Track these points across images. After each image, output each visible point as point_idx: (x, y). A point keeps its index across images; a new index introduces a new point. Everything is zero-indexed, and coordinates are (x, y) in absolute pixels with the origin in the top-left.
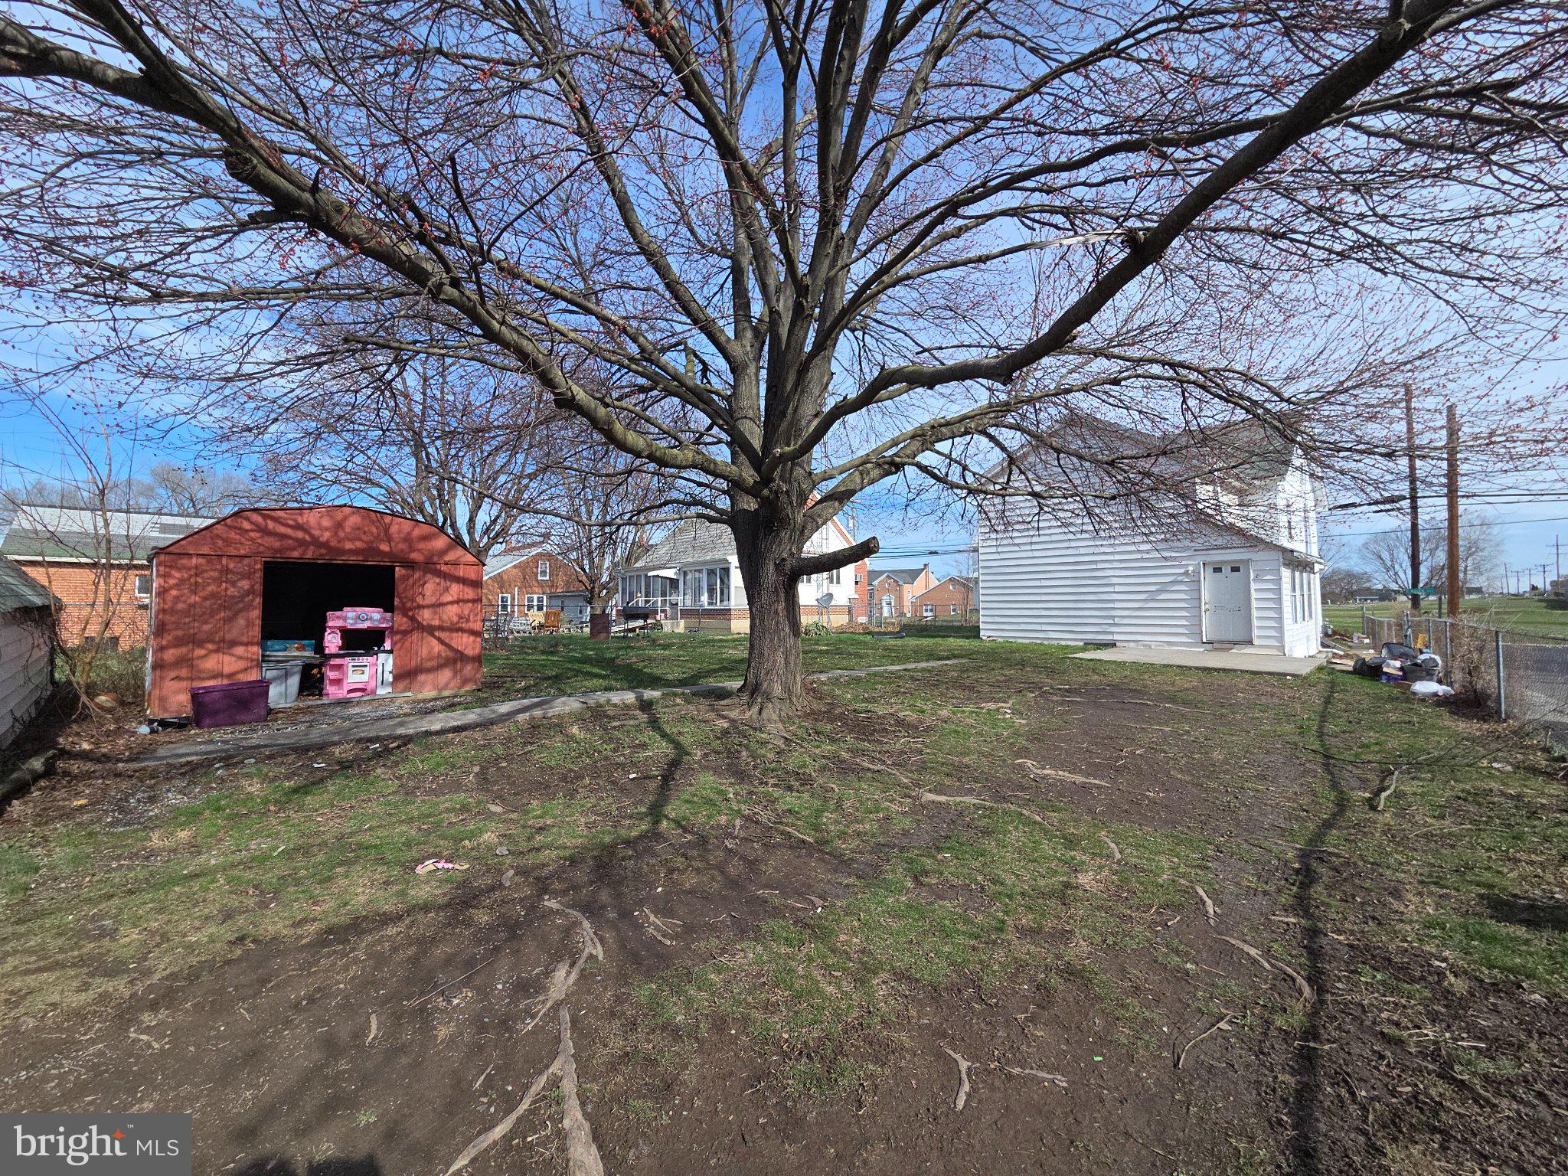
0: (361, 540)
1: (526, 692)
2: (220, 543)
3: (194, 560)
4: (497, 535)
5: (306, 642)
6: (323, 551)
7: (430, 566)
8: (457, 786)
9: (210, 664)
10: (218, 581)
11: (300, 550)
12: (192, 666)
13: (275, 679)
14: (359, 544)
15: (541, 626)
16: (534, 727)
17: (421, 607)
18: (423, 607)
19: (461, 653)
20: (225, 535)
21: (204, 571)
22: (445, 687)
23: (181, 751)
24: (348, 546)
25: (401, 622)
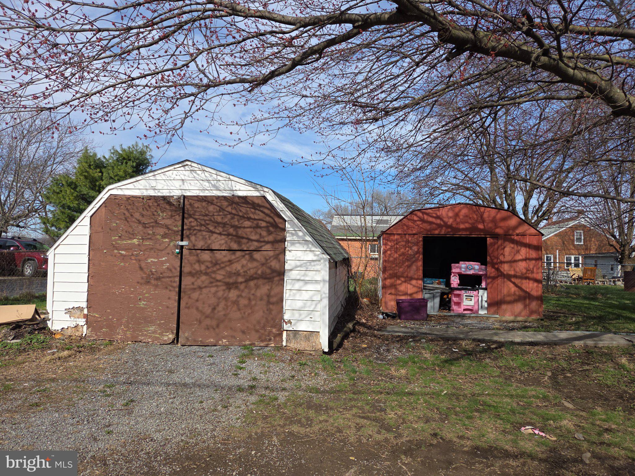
0: (467, 222)
1: (577, 326)
2: (405, 228)
3: (396, 237)
4: (544, 214)
5: (441, 280)
6: (450, 230)
7: (507, 237)
8: (537, 382)
9: (402, 288)
10: (405, 246)
11: (439, 230)
12: (396, 289)
13: (430, 298)
14: (467, 225)
15: (580, 279)
16: (588, 353)
17: (502, 262)
18: (504, 262)
19: (529, 294)
20: (407, 224)
21: (400, 242)
22: (519, 315)
23: (396, 330)
24: (462, 226)
25: (491, 271)
